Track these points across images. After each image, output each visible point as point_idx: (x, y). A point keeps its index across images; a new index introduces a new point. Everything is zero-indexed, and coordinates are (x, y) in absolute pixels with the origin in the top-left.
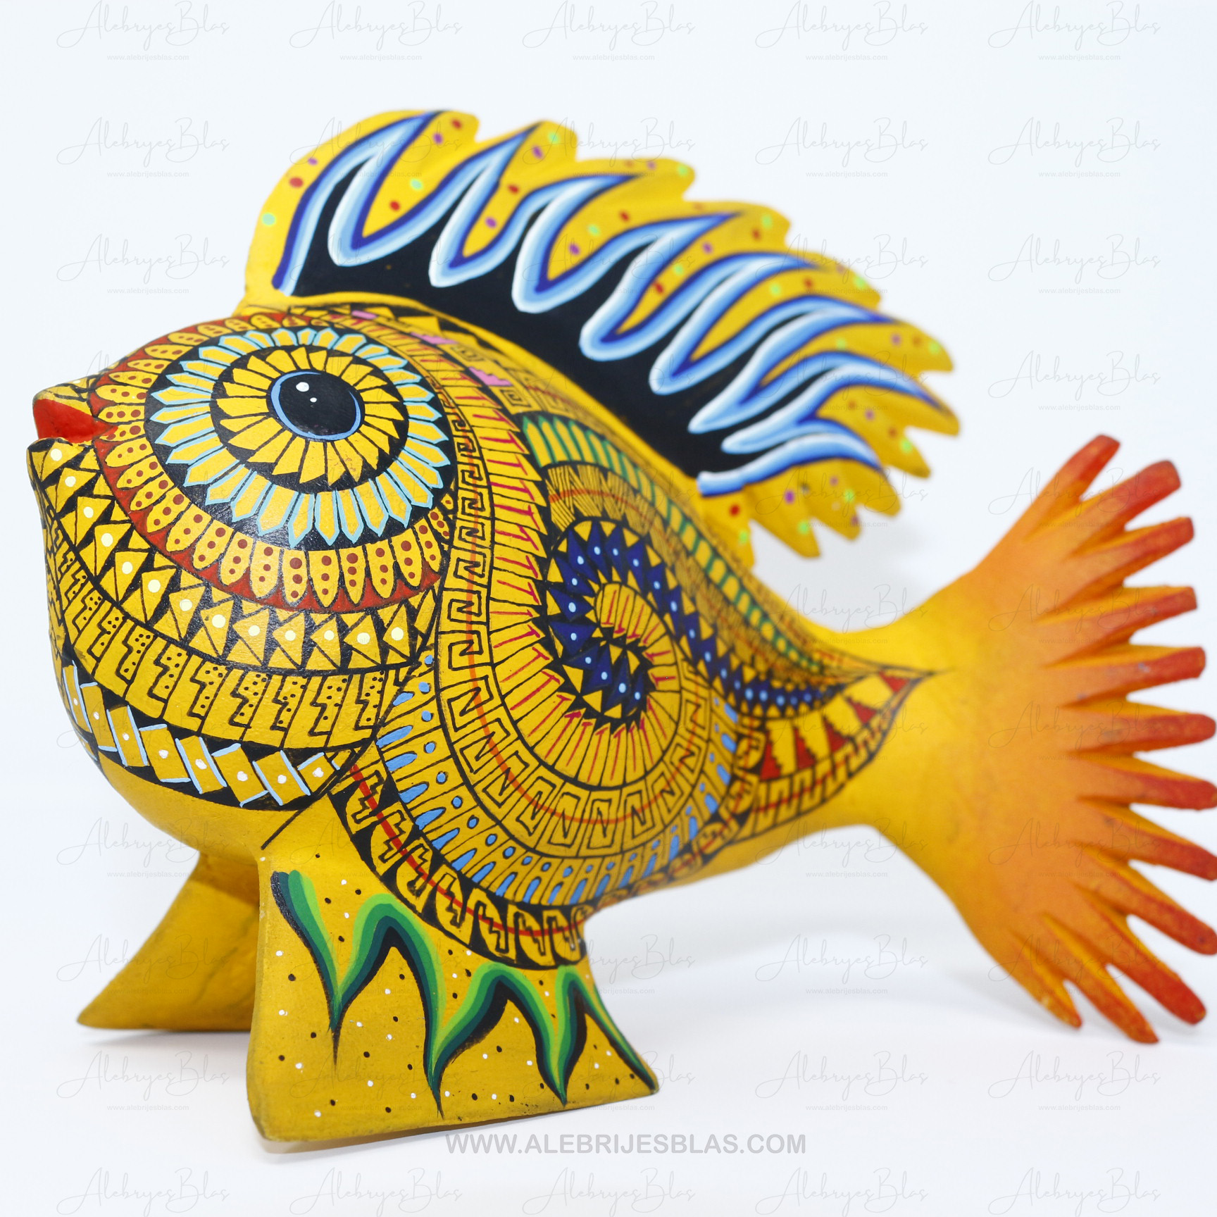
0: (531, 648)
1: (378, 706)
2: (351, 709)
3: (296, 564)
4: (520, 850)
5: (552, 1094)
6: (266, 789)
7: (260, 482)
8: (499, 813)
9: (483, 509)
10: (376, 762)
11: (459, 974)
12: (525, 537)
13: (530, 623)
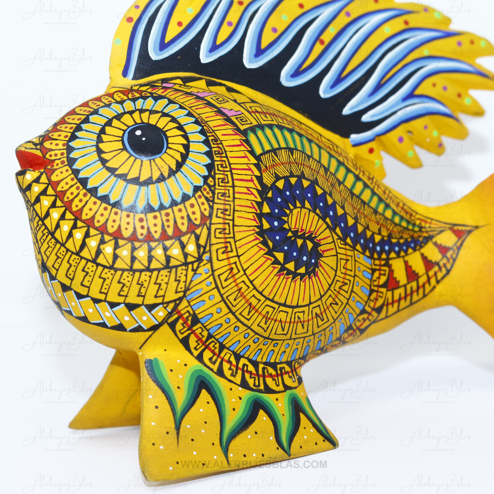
0: (256, 246)
1: (185, 282)
2: (173, 284)
3: (141, 220)
4: (261, 339)
5: (283, 452)
6: (138, 323)
7: (121, 183)
8: (249, 323)
9: (228, 182)
10: (187, 307)
11: (235, 399)
12: (250, 193)
13: (255, 235)
